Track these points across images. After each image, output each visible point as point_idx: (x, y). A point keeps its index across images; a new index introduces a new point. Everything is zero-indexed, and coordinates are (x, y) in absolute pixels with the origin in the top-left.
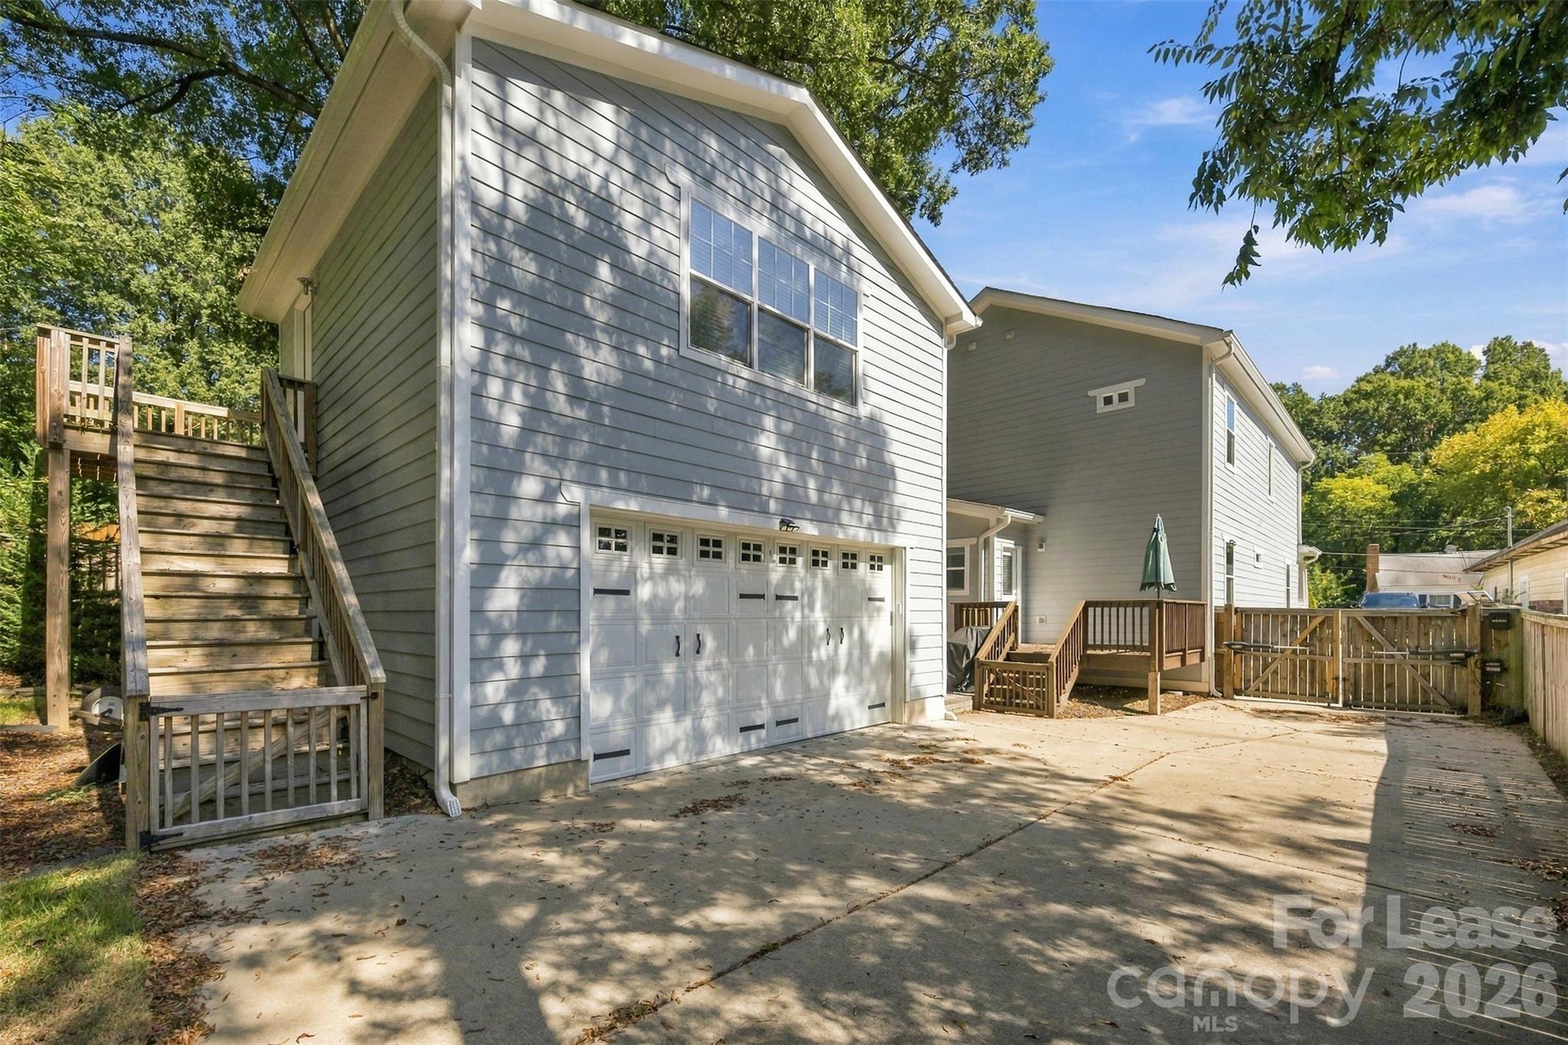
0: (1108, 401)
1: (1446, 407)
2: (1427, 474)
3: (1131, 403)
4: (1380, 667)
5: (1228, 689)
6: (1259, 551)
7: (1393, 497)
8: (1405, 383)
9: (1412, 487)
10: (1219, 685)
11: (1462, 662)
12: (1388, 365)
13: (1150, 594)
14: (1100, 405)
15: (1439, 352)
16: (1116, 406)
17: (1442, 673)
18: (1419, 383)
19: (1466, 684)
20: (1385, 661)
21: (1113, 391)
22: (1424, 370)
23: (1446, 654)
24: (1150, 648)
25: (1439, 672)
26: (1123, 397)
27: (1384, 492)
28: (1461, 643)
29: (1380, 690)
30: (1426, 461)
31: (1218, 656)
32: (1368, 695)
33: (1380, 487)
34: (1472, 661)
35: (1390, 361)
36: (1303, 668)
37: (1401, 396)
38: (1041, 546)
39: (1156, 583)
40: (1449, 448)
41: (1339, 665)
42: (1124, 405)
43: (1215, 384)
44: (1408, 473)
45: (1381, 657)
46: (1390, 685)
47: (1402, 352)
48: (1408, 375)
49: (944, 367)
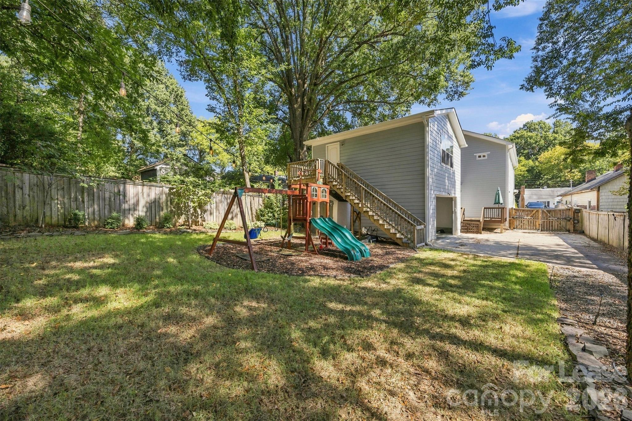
0: (480, 157)
1: (542, 142)
2: (537, 164)
3: (486, 158)
4: (550, 222)
5: (512, 228)
7: (527, 171)
8: (530, 134)
9: (532, 168)
10: (510, 227)
11: (569, 221)
12: (524, 127)
13: (497, 206)
14: (477, 157)
15: (540, 123)
16: (482, 158)
17: (564, 223)
18: (533, 134)
19: (570, 226)
21: (482, 154)
22: (535, 130)
23: (565, 219)
24: (501, 218)
25: (563, 223)
26: (484, 156)
27: (524, 169)
28: (569, 216)
29: (549, 227)
30: (537, 159)
31: (510, 220)
32: (547, 228)
33: (522, 167)
34: (571, 220)
35: (524, 126)
36: (531, 223)
37: (528, 139)
39: (499, 203)
40: (544, 156)
41: (540, 222)
42: (484, 158)
44: (531, 163)
45: (550, 219)
46: (552, 226)
47: (528, 123)
48: (530, 131)
49: (460, 156)
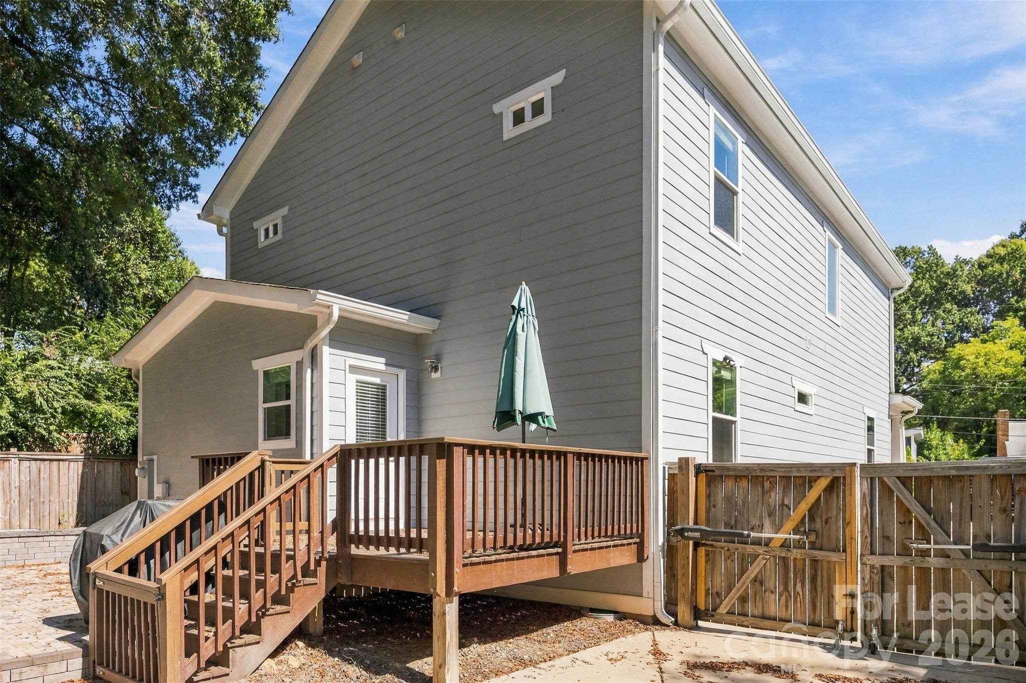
0: (519, 117)
3: (549, 116)
4: (924, 573)
5: (684, 610)
6: (806, 389)
10: (671, 606)
14: (508, 121)
16: (530, 124)
20: (933, 562)
21: (525, 99)
26: (538, 108)
27: (1017, 357)
31: (670, 552)
33: (1013, 353)
36: (799, 574)
38: (436, 369)
41: (856, 570)
42: (541, 122)
43: (663, 62)
45: (925, 553)
